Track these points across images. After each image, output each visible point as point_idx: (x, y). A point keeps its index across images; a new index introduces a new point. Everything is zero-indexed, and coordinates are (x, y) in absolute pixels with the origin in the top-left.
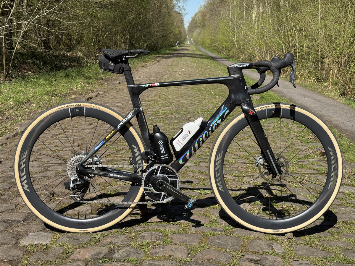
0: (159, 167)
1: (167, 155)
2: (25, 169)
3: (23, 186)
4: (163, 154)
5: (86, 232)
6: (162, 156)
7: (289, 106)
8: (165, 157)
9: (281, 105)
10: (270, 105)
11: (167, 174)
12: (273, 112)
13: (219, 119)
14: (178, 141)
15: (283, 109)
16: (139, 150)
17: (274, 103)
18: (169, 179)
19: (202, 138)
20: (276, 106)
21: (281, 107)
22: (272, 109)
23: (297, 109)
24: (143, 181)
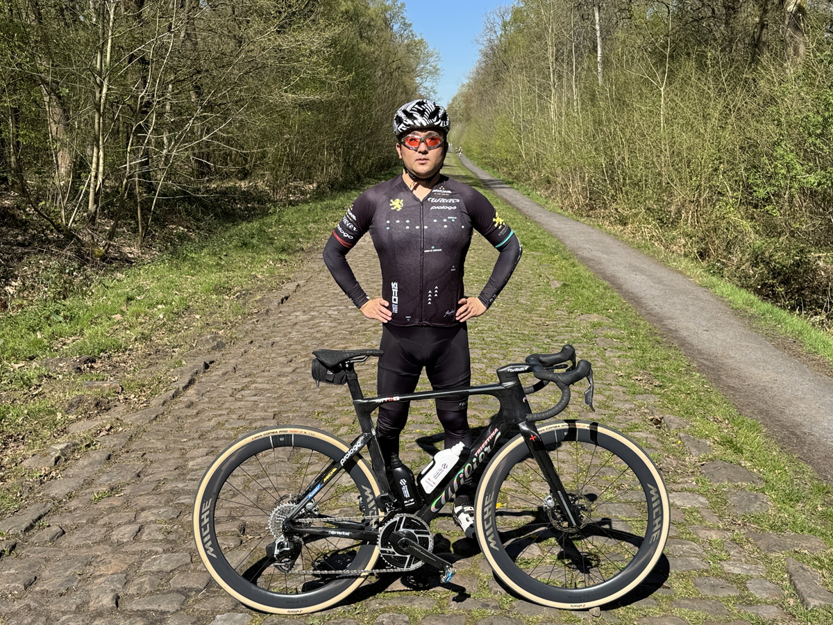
0: (401, 519)
1: (412, 500)
2: (208, 525)
3: (206, 550)
4: (407, 499)
5: (298, 613)
6: (406, 502)
7: (589, 425)
8: (410, 502)
9: (577, 424)
10: (561, 425)
11: (413, 528)
12: (566, 434)
13: (487, 446)
14: (429, 479)
15: (580, 430)
16: (372, 493)
17: (566, 421)
18: (417, 536)
19: (464, 473)
20: (569, 425)
21: (577, 427)
22: (564, 430)
23: (600, 429)
24: (380, 540)
